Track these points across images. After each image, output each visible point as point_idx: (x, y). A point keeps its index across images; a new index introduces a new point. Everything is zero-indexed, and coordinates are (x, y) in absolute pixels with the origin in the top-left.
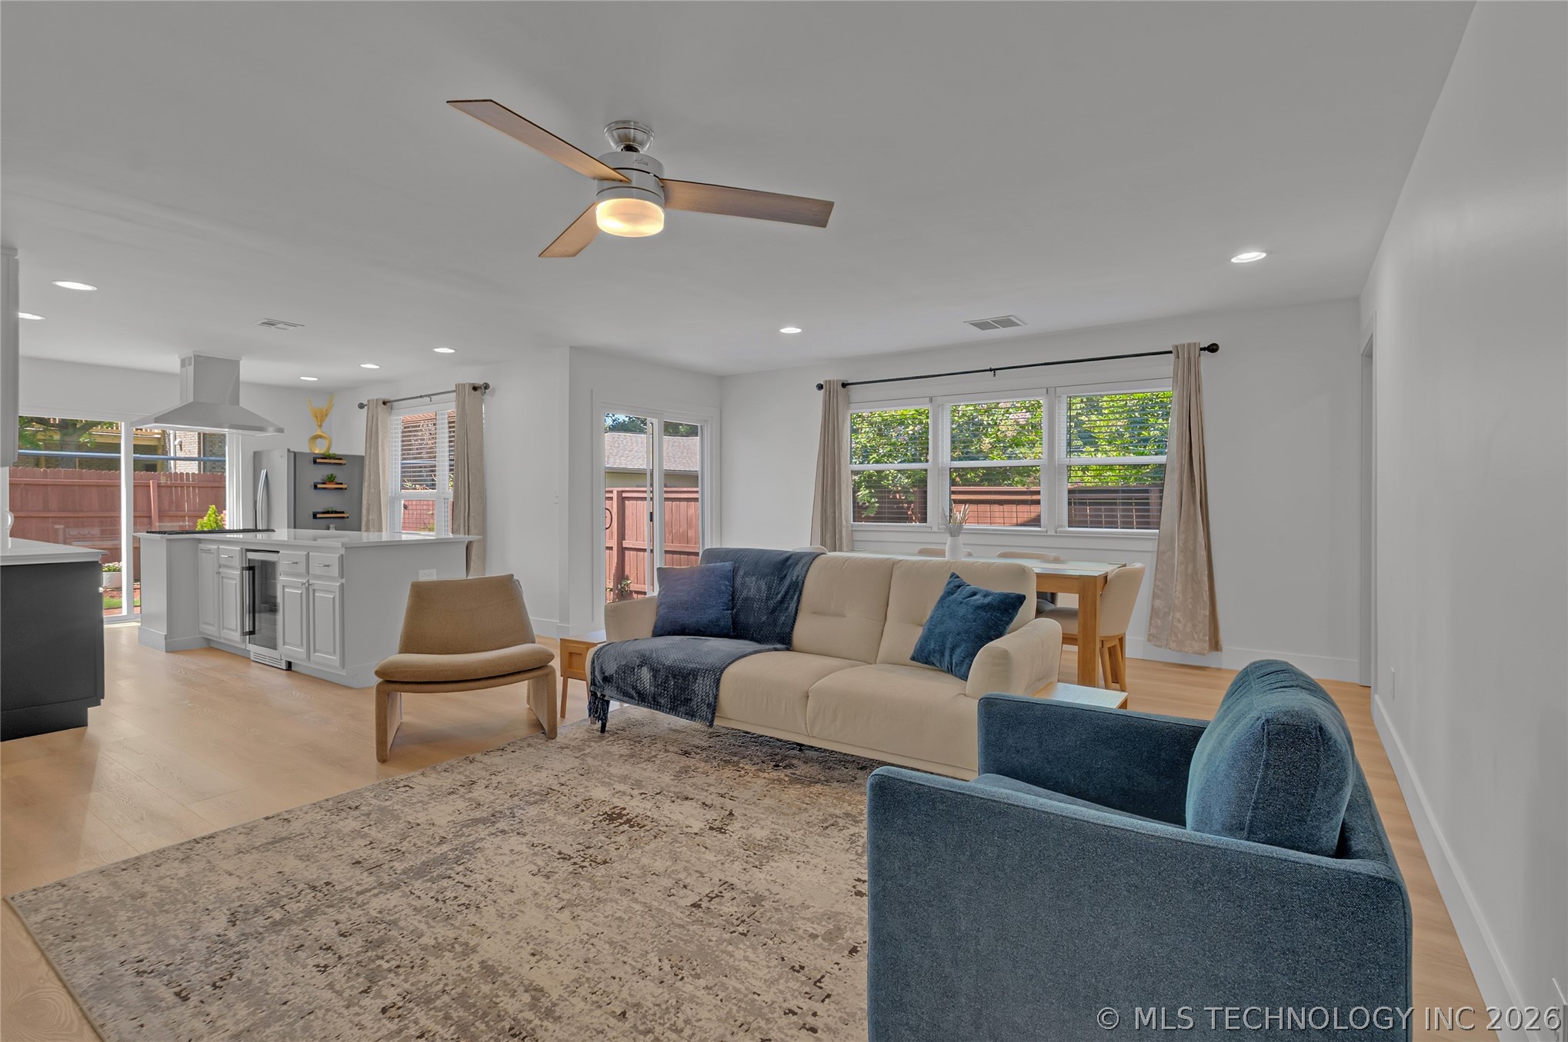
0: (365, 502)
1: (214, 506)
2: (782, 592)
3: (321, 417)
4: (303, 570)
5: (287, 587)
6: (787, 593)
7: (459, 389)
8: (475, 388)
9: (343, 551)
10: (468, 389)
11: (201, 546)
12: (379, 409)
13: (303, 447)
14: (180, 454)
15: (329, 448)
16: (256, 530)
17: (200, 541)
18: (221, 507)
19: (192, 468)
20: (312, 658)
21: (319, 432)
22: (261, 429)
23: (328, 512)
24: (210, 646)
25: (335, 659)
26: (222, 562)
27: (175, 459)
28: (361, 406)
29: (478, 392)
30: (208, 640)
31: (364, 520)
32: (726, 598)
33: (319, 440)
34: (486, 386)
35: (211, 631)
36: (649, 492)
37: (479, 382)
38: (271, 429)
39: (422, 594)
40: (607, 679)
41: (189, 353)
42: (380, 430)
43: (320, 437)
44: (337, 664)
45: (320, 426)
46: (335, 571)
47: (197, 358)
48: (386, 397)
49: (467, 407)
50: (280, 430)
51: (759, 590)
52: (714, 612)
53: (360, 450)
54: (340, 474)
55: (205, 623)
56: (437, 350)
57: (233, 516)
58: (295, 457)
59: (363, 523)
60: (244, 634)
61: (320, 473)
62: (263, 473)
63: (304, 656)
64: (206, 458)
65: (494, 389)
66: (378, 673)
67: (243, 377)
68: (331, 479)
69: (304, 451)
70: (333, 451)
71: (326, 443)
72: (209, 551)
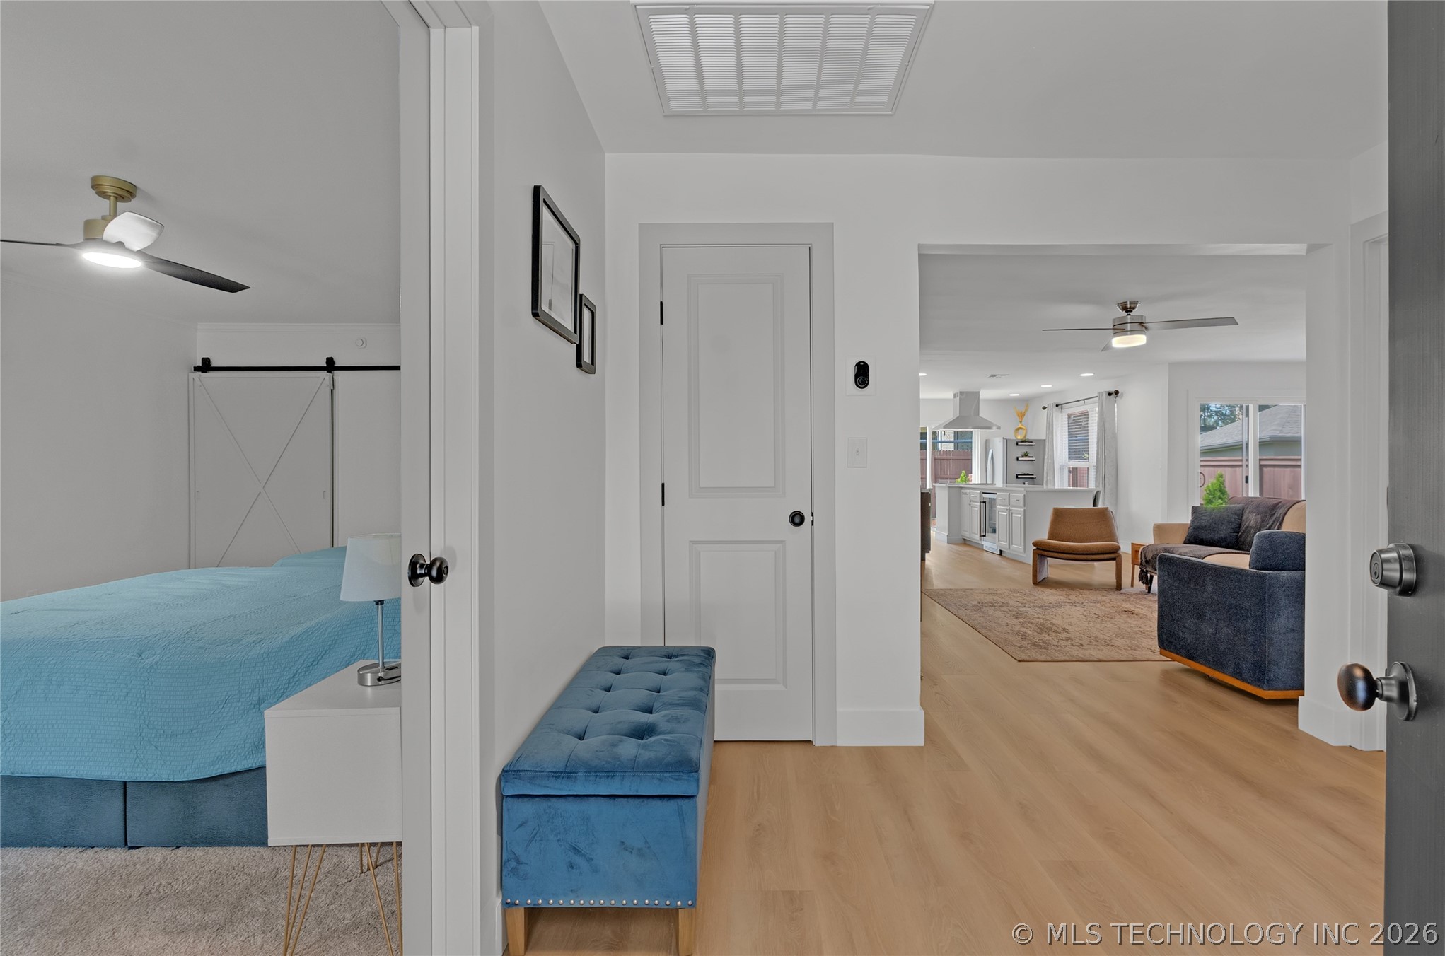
0: (1045, 468)
1: (964, 472)
2: (1270, 524)
3: (1021, 416)
4: (1007, 503)
5: (1001, 512)
6: (1273, 524)
7: (1100, 395)
8: (1110, 394)
9: (1025, 493)
10: (1105, 395)
11: (963, 491)
12: (1054, 409)
13: (1011, 436)
14: (944, 439)
15: (1025, 436)
16: (987, 484)
17: (962, 488)
18: (969, 471)
19: (950, 447)
20: (1011, 548)
21: (1020, 426)
22: (990, 428)
23: (1024, 475)
24: (965, 542)
25: (1021, 548)
26: (972, 499)
27: (941, 442)
28: (1044, 408)
29: (1113, 396)
30: (965, 540)
31: (1045, 480)
32: (1233, 526)
33: (1020, 430)
34: (1117, 392)
35: (966, 535)
36: (1244, 460)
37: (1112, 390)
38: (994, 428)
39: (1059, 515)
40: (1147, 562)
41: (957, 391)
42: (1054, 423)
43: (1021, 428)
44: (1022, 550)
45: (1021, 422)
46: (1021, 503)
47: (962, 393)
48: (1058, 402)
49: (1104, 407)
50: (999, 428)
51: (1256, 522)
52: (1223, 532)
53: (1044, 437)
54: (1031, 452)
55: (964, 531)
56: (1082, 375)
57: (976, 477)
58: (1007, 441)
59: (1045, 482)
60: (981, 536)
61: (1019, 451)
62: (991, 451)
63: (1008, 547)
64: (959, 441)
65: (1122, 394)
66: (1034, 544)
67: (981, 397)
68: (1026, 455)
69: (1012, 438)
70: (1029, 437)
71: (1024, 432)
72: (966, 493)
